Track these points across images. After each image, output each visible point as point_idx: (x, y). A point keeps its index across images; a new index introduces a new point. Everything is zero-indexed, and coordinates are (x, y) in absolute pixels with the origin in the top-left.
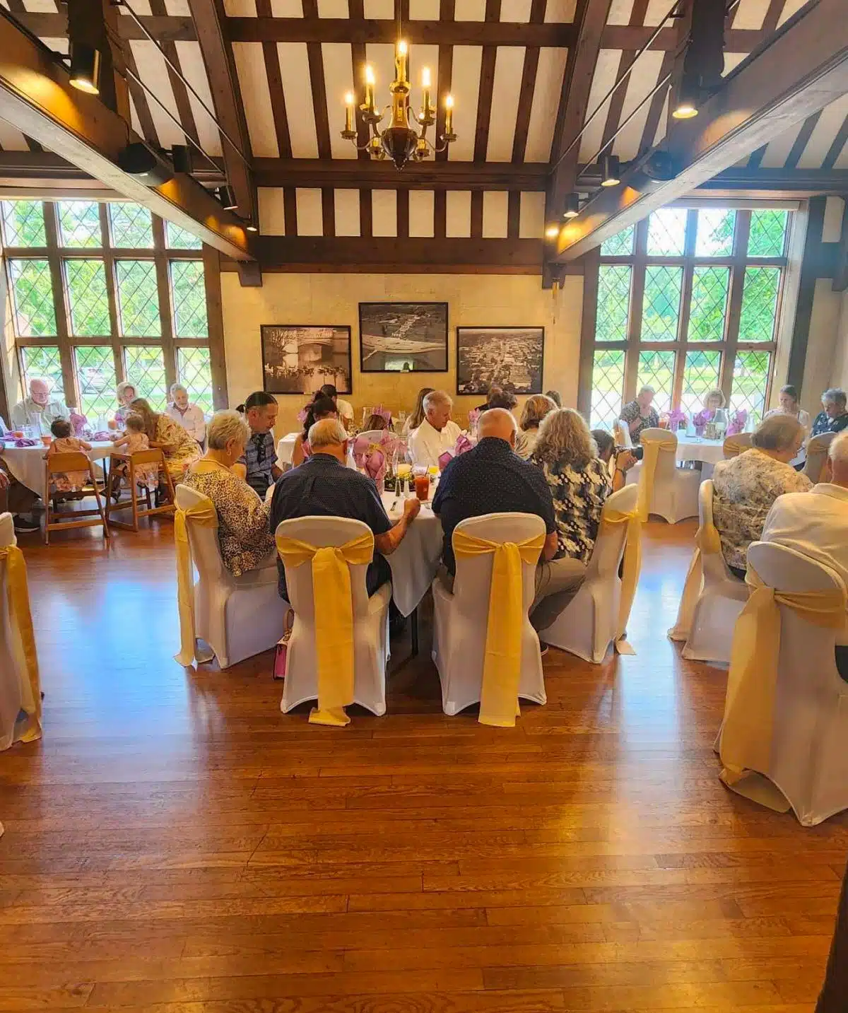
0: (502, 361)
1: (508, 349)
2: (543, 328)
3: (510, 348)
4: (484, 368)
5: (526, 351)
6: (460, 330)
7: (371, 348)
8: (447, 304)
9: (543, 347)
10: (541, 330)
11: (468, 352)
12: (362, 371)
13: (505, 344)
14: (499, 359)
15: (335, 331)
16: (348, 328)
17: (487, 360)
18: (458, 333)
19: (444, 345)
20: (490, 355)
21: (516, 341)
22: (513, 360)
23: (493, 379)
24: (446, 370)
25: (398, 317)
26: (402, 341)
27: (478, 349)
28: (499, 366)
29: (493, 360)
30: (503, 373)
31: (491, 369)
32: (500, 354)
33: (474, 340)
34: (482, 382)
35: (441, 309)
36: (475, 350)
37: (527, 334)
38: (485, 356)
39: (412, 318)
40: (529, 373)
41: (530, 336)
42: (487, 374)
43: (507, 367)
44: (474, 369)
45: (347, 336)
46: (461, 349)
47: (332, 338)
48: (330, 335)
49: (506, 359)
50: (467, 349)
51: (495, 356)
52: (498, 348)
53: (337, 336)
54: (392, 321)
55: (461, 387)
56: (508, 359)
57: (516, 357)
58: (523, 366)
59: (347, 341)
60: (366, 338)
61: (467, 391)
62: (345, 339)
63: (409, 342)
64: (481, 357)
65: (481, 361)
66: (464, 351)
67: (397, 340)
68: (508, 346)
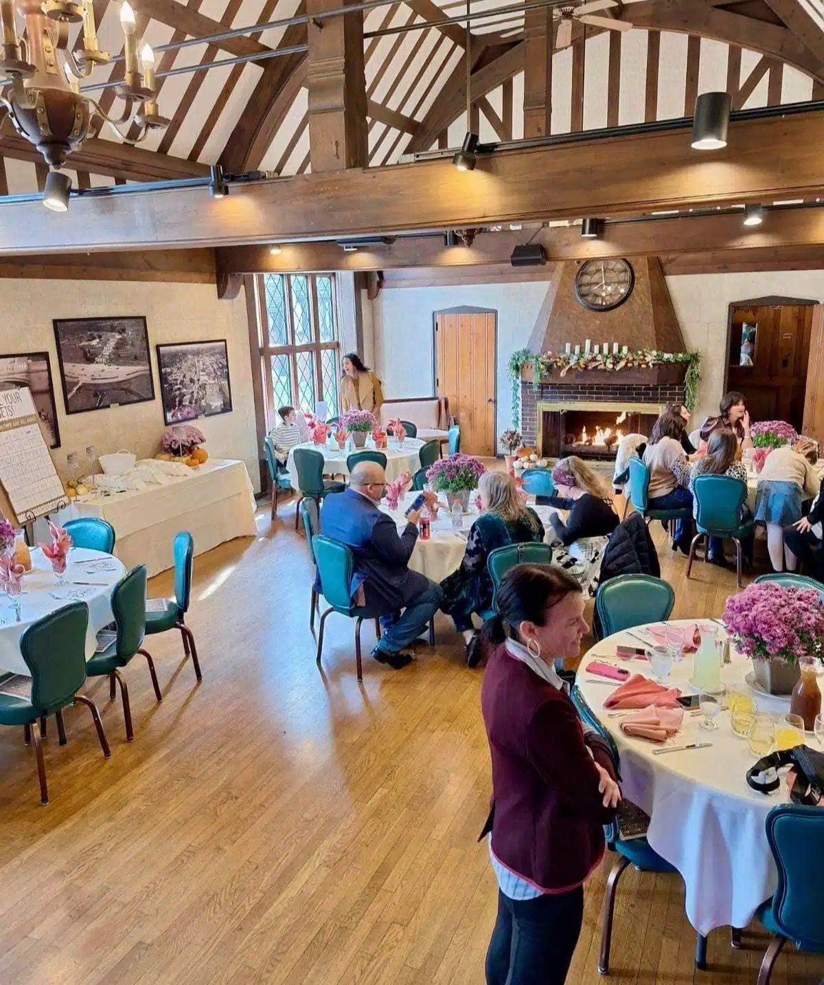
0: (198, 380)
1: (202, 367)
2: (225, 341)
3: (203, 365)
4: (185, 390)
5: (215, 367)
6: (161, 349)
7: (76, 380)
8: (145, 317)
9: (227, 360)
10: (223, 343)
11: (170, 374)
12: (68, 412)
13: (198, 361)
14: (195, 378)
15: (30, 361)
16: (45, 356)
17: (187, 381)
18: (158, 352)
19: (148, 368)
20: (189, 375)
21: (206, 356)
22: (206, 377)
23: (194, 402)
25: (100, 337)
26: (106, 367)
27: (180, 368)
28: (197, 386)
29: (192, 381)
30: (201, 393)
31: (191, 391)
32: (196, 372)
33: (176, 358)
34: (185, 406)
35: (140, 324)
36: (175, 371)
37: (213, 349)
38: (184, 377)
39: (114, 337)
40: (220, 390)
41: (217, 351)
42: (188, 397)
43: (203, 387)
44: (177, 393)
45: (45, 367)
46: (163, 370)
47: (28, 372)
48: (24, 367)
49: (202, 378)
50: (168, 370)
51: (192, 375)
52: (194, 365)
53: (34, 368)
54: (94, 342)
55: (169, 416)
56: (204, 378)
57: (209, 375)
58: (215, 383)
59: (46, 374)
60: (68, 367)
61: (175, 419)
62: (43, 371)
63: (114, 367)
64: (182, 378)
65: (182, 382)
66: (165, 374)
67: (102, 366)
68: (201, 363)
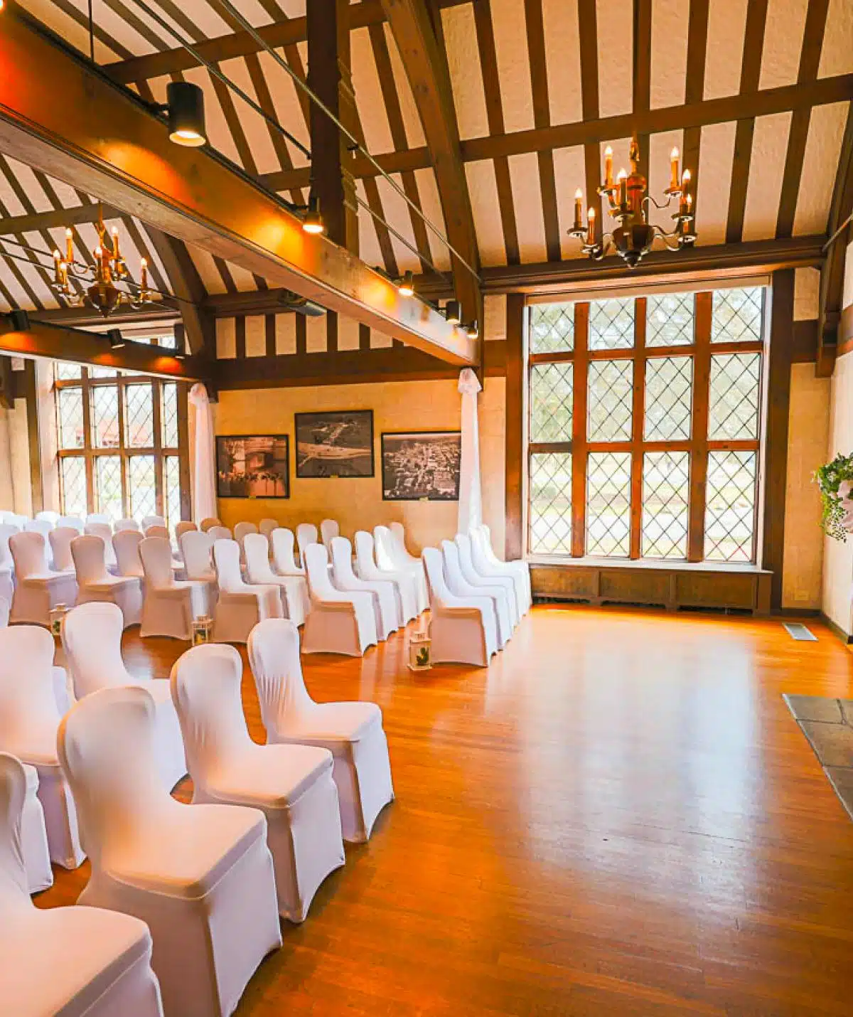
0: (425, 466)
1: (431, 455)
3: (433, 452)
4: (407, 473)
5: (449, 455)
6: (385, 436)
7: (305, 455)
8: (371, 412)
11: (392, 458)
12: (298, 476)
13: (427, 449)
14: (422, 464)
15: (276, 440)
16: (286, 437)
17: (411, 465)
18: (382, 438)
19: (370, 451)
20: (413, 460)
21: (438, 445)
22: (436, 465)
23: (417, 484)
24: (373, 475)
25: (328, 425)
26: (331, 448)
27: (402, 454)
28: (423, 471)
29: (417, 466)
30: (426, 478)
31: (415, 474)
32: (423, 459)
33: (397, 446)
34: (406, 488)
35: (367, 415)
36: (399, 455)
37: (448, 439)
38: (409, 461)
39: (341, 426)
40: (452, 478)
41: (450, 441)
42: (411, 479)
43: (430, 472)
44: (399, 474)
45: (285, 444)
46: (385, 454)
47: (273, 447)
48: (271, 443)
49: (430, 465)
50: (391, 454)
51: (419, 461)
52: (421, 453)
53: (277, 445)
54: (323, 430)
55: (387, 493)
56: (432, 465)
57: (439, 463)
58: (446, 471)
59: (285, 449)
60: (301, 445)
61: (393, 496)
62: (282, 447)
63: (338, 448)
64: (405, 462)
65: (405, 466)
66: (388, 456)
67: (328, 447)
68: (430, 451)
